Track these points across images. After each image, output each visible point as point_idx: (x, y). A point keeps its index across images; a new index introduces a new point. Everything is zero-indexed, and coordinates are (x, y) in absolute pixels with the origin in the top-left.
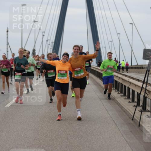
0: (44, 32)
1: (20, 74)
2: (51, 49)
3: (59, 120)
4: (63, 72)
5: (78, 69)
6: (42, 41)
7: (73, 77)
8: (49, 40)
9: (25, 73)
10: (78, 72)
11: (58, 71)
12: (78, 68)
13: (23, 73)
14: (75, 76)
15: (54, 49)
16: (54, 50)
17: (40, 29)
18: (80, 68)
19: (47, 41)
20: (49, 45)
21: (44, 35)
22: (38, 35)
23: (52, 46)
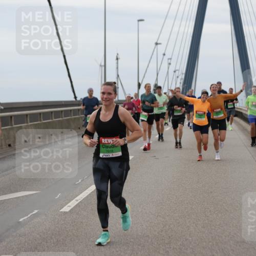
0: (171, 59)
1: (146, 114)
2: (180, 83)
3: (199, 161)
4: (201, 113)
5: (218, 110)
6: (168, 73)
7: (211, 117)
8: (177, 70)
9: (152, 113)
10: (218, 113)
11: (196, 112)
12: (219, 108)
13: (150, 114)
14: (214, 117)
15: (184, 83)
16: (186, 85)
17: (164, 55)
18: (220, 109)
19: (175, 72)
20: (178, 77)
21: (170, 64)
22: (161, 63)
23: (182, 79)
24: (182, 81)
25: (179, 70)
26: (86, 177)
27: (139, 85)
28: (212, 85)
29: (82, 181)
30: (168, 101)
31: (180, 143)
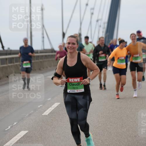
0: (93, 9)
2: (103, 32)
4: (122, 58)
6: (91, 22)
16: (108, 34)
17: (87, 5)
19: (97, 21)
20: (100, 26)
21: (92, 14)
22: (84, 13)
23: (104, 28)
24: (105, 30)
25: (101, 20)
26: (15, 123)
27: (64, 35)
28: (131, 35)
29: (11, 127)
30: (94, 48)
31: (104, 86)
